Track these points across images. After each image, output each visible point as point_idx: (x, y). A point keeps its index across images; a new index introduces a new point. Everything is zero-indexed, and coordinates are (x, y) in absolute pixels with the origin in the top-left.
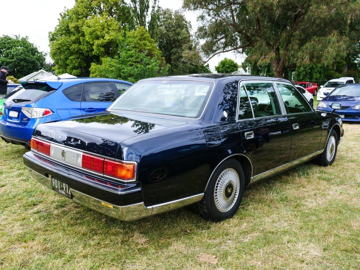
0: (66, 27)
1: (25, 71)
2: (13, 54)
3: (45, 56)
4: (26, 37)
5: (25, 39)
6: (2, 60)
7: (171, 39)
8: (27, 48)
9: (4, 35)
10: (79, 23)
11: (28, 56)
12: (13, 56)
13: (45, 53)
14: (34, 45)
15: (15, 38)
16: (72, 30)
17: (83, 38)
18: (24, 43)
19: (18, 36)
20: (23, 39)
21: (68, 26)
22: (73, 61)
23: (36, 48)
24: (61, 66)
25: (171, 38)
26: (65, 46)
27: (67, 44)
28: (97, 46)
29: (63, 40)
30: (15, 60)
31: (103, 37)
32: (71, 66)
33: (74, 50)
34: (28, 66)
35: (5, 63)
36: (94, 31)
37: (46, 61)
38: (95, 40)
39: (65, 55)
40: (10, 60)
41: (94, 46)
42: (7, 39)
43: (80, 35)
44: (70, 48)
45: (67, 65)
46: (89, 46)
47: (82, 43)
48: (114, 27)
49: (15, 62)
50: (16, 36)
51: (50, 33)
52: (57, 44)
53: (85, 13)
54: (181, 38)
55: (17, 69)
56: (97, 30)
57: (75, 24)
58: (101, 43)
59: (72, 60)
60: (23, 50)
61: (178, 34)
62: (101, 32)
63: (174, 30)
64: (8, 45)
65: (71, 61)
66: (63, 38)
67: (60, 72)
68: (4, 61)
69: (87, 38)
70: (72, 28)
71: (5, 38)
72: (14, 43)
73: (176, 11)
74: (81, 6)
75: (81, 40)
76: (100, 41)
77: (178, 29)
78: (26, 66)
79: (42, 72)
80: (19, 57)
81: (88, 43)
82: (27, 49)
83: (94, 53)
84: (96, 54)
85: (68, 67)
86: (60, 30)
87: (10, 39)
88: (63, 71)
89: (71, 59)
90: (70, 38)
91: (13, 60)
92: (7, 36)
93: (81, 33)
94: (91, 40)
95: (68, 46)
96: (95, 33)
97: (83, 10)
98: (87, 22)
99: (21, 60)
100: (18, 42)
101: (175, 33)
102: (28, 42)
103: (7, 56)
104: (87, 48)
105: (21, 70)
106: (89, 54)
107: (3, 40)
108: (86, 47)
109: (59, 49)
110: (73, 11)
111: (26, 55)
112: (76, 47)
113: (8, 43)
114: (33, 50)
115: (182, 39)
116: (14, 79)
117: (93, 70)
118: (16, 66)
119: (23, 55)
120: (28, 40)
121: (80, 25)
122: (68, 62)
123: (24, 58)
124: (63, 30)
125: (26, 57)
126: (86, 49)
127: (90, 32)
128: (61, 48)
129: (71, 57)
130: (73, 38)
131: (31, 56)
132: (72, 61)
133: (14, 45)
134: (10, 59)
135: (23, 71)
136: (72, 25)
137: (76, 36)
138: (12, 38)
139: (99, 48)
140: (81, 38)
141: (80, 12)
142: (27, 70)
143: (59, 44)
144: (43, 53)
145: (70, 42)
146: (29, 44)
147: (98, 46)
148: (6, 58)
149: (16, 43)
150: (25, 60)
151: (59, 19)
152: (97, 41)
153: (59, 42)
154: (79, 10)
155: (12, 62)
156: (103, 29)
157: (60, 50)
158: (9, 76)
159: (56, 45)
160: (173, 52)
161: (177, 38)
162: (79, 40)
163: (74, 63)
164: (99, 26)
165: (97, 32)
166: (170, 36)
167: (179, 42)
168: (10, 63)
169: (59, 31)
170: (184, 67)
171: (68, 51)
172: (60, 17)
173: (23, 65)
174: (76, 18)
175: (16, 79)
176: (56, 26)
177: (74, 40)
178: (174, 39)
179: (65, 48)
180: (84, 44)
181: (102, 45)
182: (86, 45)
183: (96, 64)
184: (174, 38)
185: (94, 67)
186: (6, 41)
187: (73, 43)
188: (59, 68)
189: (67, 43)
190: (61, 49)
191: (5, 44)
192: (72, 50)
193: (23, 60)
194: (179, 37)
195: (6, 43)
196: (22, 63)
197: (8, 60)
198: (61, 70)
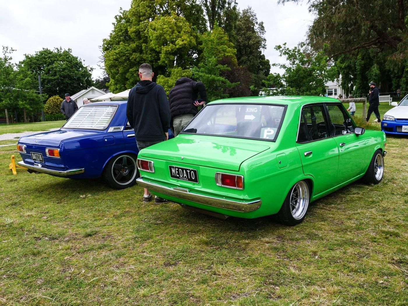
0: (123, 33)
1: (69, 90)
2: (55, 70)
3: (90, 71)
4: (69, 49)
5: (68, 52)
6: (43, 78)
7: (241, 45)
8: (71, 62)
9: (44, 49)
10: (140, 26)
11: (72, 72)
12: (55, 73)
13: (91, 68)
14: (78, 59)
15: (56, 51)
16: (133, 35)
17: (146, 44)
18: (67, 56)
19: (59, 49)
20: (65, 52)
21: (127, 31)
22: (135, 75)
23: (81, 62)
24: (118, 81)
25: (240, 43)
26: (124, 56)
27: (126, 54)
28: (165, 54)
29: (121, 48)
30: (58, 78)
31: (173, 42)
32: (131, 81)
33: (135, 60)
34: (73, 84)
35: (46, 81)
36: (161, 35)
37: (92, 77)
38: (162, 46)
39: (124, 68)
40: (52, 78)
41: (161, 53)
42: (48, 53)
43: (142, 41)
44: (130, 59)
45: (127, 79)
46: (153, 55)
47: (144, 52)
48: (186, 29)
49: (58, 79)
50: (57, 49)
51: (104, 40)
52: (115, 54)
53: (148, 13)
54: (252, 43)
55: (60, 88)
56: (165, 33)
57: (135, 28)
58: (170, 50)
59: (133, 73)
60: (67, 64)
61: (249, 38)
62: (170, 36)
63: (244, 34)
64: (49, 59)
65: (131, 75)
66: (122, 46)
67: (117, 89)
68: (45, 79)
69: (152, 44)
70: (132, 33)
71: (45, 51)
72: (56, 58)
73: (244, 10)
74: (143, 5)
75: (143, 48)
76: (169, 48)
77: (249, 32)
78: (70, 84)
79: (93, 90)
80: (63, 74)
81: (152, 50)
82: (71, 64)
83: (160, 63)
84: (163, 64)
85: (128, 82)
86: (117, 36)
87: (51, 53)
88: (122, 87)
89: (131, 71)
90: (130, 46)
91: (56, 77)
92: (47, 49)
93: (143, 39)
94: (157, 46)
95: (127, 56)
96: (162, 38)
97: (144, 9)
98: (151, 24)
99: (64, 77)
100: (60, 55)
101: (245, 37)
102: (72, 55)
103: (48, 72)
104: (151, 57)
105: (64, 89)
106: (154, 65)
107: (43, 54)
108: (150, 55)
109: (116, 60)
110: (133, 12)
111: (70, 71)
112: (137, 57)
113: (49, 57)
114: (78, 64)
115: (254, 44)
116: (60, 99)
117: (161, 84)
118: (58, 84)
119: (66, 71)
120: (71, 54)
121: (142, 28)
122: (128, 75)
123: (68, 75)
124: (120, 36)
125: (70, 73)
126: (150, 59)
127: (156, 36)
128: (119, 58)
129: (131, 70)
130: (133, 45)
131: (76, 71)
132: (133, 75)
133: (56, 59)
134: (52, 76)
135: (67, 89)
136: (131, 30)
137: (136, 43)
138: (52, 52)
139: (168, 56)
140: (143, 44)
141: (142, 12)
142: (71, 88)
143: (117, 54)
144: (88, 68)
145: (129, 51)
146: (73, 58)
147: (167, 53)
148: (47, 75)
149: (58, 57)
150: (69, 76)
151: (114, 24)
152: (166, 48)
153: (117, 51)
154: (140, 11)
155: (55, 80)
156: (173, 32)
157: (118, 61)
158: (54, 96)
159: (113, 55)
160: (243, 61)
161: (248, 43)
162: (140, 48)
163: (135, 77)
164: (167, 28)
165: (165, 35)
166: (240, 40)
167: (250, 48)
168: (52, 80)
169: (115, 37)
170: (256, 78)
171: (128, 61)
172: (115, 21)
173: (68, 83)
174: (136, 20)
175: (62, 99)
176: (112, 32)
177: (135, 47)
178: (244, 45)
179: (124, 58)
180: (146, 52)
181: (171, 52)
182: (150, 54)
183: (164, 77)
184: (244, 43)
185: (162, 80)
186: (46, 55)
187: (133, 52)
188: (116, 84)
189: (126, 52)
190: (120, 60)
191: (45, 58)
192: (133, 60)
193: (67, 77)
194: (251, 42)
195: (47, 58)
196: (67, 80)
197: (50, 78)
198: (118, 86)
